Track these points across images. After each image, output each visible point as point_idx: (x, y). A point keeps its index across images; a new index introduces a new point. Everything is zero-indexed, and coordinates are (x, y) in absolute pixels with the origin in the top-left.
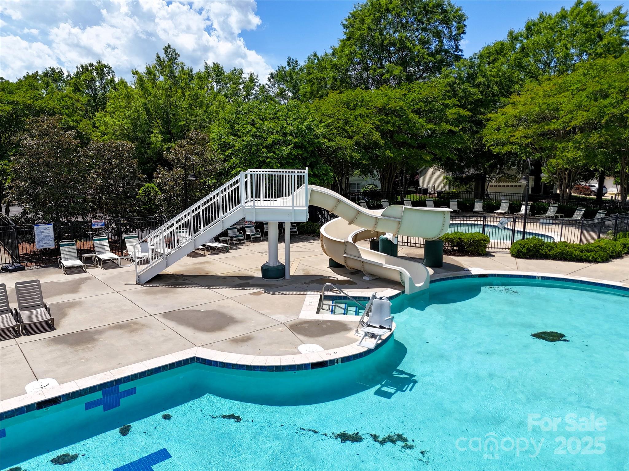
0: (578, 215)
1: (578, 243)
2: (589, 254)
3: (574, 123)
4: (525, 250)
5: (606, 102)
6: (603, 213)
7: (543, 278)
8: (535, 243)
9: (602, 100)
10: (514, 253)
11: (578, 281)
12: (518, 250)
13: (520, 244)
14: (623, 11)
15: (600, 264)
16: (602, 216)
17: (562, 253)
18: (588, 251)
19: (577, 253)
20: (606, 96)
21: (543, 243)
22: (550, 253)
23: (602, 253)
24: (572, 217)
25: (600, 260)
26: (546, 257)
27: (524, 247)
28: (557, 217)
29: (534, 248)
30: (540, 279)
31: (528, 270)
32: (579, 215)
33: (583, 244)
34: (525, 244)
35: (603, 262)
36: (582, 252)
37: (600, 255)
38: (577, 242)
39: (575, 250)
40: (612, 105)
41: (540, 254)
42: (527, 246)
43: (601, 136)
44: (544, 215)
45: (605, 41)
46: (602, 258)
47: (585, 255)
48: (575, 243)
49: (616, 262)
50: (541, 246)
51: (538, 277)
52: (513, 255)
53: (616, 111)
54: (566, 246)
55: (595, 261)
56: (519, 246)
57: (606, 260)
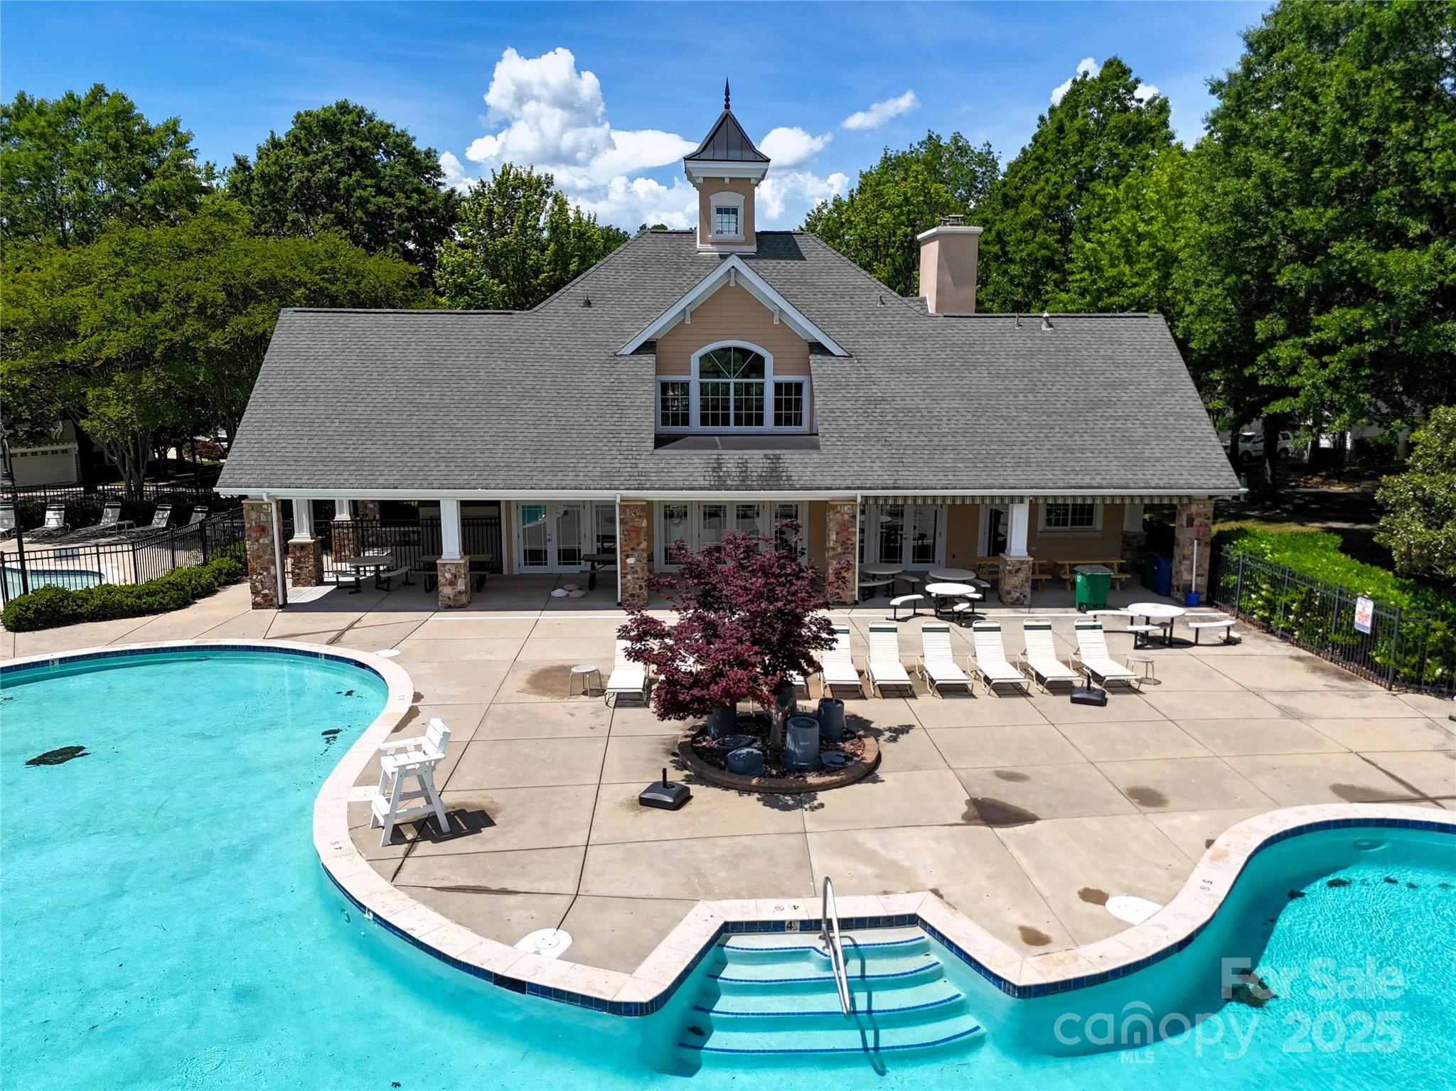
0: (160, 520)
1: (134, 582)
2: (150, 600)
3: (105, 353)
4: (30, 614)
5: (157, 317)
6: (202, 512)
7: (62, 660)
8: (48, 597)
9: (148, 313)
10: (10, 624)
11: (125, 653)
12: (16, 617)
13: (20, 605)
14: (182, 129)
15: (173, 613)
16: (201, 516)
17: (104, 606)
18: (150, 594)
19: (130, 601)
20: (155, 306)
21: (65, 595)
22: (83, 610)
23: (174, 594)
24: (150, 523)
25: (172, 606)
26: (75, 619)
27: (28, 608)
28: (120, 527)
29: (49, 606)
30: (57, 664)
31: (35, 651)
32: (163, 518)
33: (142, 582)
34: (30, 603)
35: (179, 607)
36: (139, 597)
37: (171, 598)
38: (131, 581)
39: (127, 597)
40: (168, 323)
41: (64, 616)
42: (33, 607)
43: (158, 380)
44: (94, 528)
45: (153, 185)
46: (175, 601)
47: (145, 603)
48: (128, 583)
49: (202, 603)
50: (62, 600)
51: (53, 661)
52: (9, 628)
53: (177, 337)
54: (109, 593)
55: (164, 609)
56: (18, 609)
57: (183, 603)
